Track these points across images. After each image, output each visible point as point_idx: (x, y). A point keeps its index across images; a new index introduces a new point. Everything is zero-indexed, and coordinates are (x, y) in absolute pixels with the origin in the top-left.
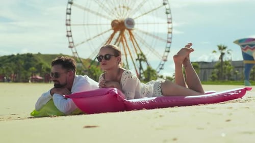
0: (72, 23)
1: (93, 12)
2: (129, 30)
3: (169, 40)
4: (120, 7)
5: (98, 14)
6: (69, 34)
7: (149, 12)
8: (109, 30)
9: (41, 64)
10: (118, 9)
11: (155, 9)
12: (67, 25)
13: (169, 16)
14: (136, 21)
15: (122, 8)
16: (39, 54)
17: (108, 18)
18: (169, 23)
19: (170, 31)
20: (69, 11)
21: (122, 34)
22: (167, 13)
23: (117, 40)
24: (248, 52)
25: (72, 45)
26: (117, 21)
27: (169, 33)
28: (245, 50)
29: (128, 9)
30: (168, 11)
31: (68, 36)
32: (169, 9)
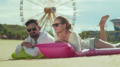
0: (23, 8)
1: (34, 3)
2: (53, 13)
3: (74, 19)
4: (49, 1)
5: (37, 4)
6: (22, 14)
7: (64, 4)
8: (43, 13)
9: (6, 30)
10: (48, 2)
11: (67, 3)
12: (21, 9)
13: (74, 6)
14: (57, 9)
15: (50, 2)
16: (5, 25)
17: (42, 7)
18: (74, 10)
19: (75, 14)
20: (22, 2)
21: (49, 15)
22: (74, 5)
23: (47, 18)
24: (117, 26)
25: (23, 20)
26: (47, 8)
27: (74, 15)
28: (116, 25)
29: (53, 2)
30: (74, 4)
31: (21, 15)
32: (75, 3)
